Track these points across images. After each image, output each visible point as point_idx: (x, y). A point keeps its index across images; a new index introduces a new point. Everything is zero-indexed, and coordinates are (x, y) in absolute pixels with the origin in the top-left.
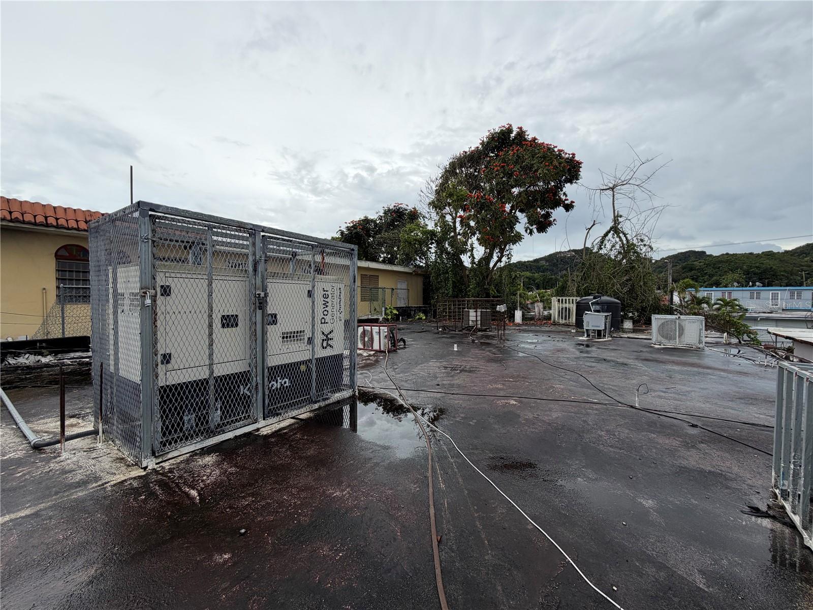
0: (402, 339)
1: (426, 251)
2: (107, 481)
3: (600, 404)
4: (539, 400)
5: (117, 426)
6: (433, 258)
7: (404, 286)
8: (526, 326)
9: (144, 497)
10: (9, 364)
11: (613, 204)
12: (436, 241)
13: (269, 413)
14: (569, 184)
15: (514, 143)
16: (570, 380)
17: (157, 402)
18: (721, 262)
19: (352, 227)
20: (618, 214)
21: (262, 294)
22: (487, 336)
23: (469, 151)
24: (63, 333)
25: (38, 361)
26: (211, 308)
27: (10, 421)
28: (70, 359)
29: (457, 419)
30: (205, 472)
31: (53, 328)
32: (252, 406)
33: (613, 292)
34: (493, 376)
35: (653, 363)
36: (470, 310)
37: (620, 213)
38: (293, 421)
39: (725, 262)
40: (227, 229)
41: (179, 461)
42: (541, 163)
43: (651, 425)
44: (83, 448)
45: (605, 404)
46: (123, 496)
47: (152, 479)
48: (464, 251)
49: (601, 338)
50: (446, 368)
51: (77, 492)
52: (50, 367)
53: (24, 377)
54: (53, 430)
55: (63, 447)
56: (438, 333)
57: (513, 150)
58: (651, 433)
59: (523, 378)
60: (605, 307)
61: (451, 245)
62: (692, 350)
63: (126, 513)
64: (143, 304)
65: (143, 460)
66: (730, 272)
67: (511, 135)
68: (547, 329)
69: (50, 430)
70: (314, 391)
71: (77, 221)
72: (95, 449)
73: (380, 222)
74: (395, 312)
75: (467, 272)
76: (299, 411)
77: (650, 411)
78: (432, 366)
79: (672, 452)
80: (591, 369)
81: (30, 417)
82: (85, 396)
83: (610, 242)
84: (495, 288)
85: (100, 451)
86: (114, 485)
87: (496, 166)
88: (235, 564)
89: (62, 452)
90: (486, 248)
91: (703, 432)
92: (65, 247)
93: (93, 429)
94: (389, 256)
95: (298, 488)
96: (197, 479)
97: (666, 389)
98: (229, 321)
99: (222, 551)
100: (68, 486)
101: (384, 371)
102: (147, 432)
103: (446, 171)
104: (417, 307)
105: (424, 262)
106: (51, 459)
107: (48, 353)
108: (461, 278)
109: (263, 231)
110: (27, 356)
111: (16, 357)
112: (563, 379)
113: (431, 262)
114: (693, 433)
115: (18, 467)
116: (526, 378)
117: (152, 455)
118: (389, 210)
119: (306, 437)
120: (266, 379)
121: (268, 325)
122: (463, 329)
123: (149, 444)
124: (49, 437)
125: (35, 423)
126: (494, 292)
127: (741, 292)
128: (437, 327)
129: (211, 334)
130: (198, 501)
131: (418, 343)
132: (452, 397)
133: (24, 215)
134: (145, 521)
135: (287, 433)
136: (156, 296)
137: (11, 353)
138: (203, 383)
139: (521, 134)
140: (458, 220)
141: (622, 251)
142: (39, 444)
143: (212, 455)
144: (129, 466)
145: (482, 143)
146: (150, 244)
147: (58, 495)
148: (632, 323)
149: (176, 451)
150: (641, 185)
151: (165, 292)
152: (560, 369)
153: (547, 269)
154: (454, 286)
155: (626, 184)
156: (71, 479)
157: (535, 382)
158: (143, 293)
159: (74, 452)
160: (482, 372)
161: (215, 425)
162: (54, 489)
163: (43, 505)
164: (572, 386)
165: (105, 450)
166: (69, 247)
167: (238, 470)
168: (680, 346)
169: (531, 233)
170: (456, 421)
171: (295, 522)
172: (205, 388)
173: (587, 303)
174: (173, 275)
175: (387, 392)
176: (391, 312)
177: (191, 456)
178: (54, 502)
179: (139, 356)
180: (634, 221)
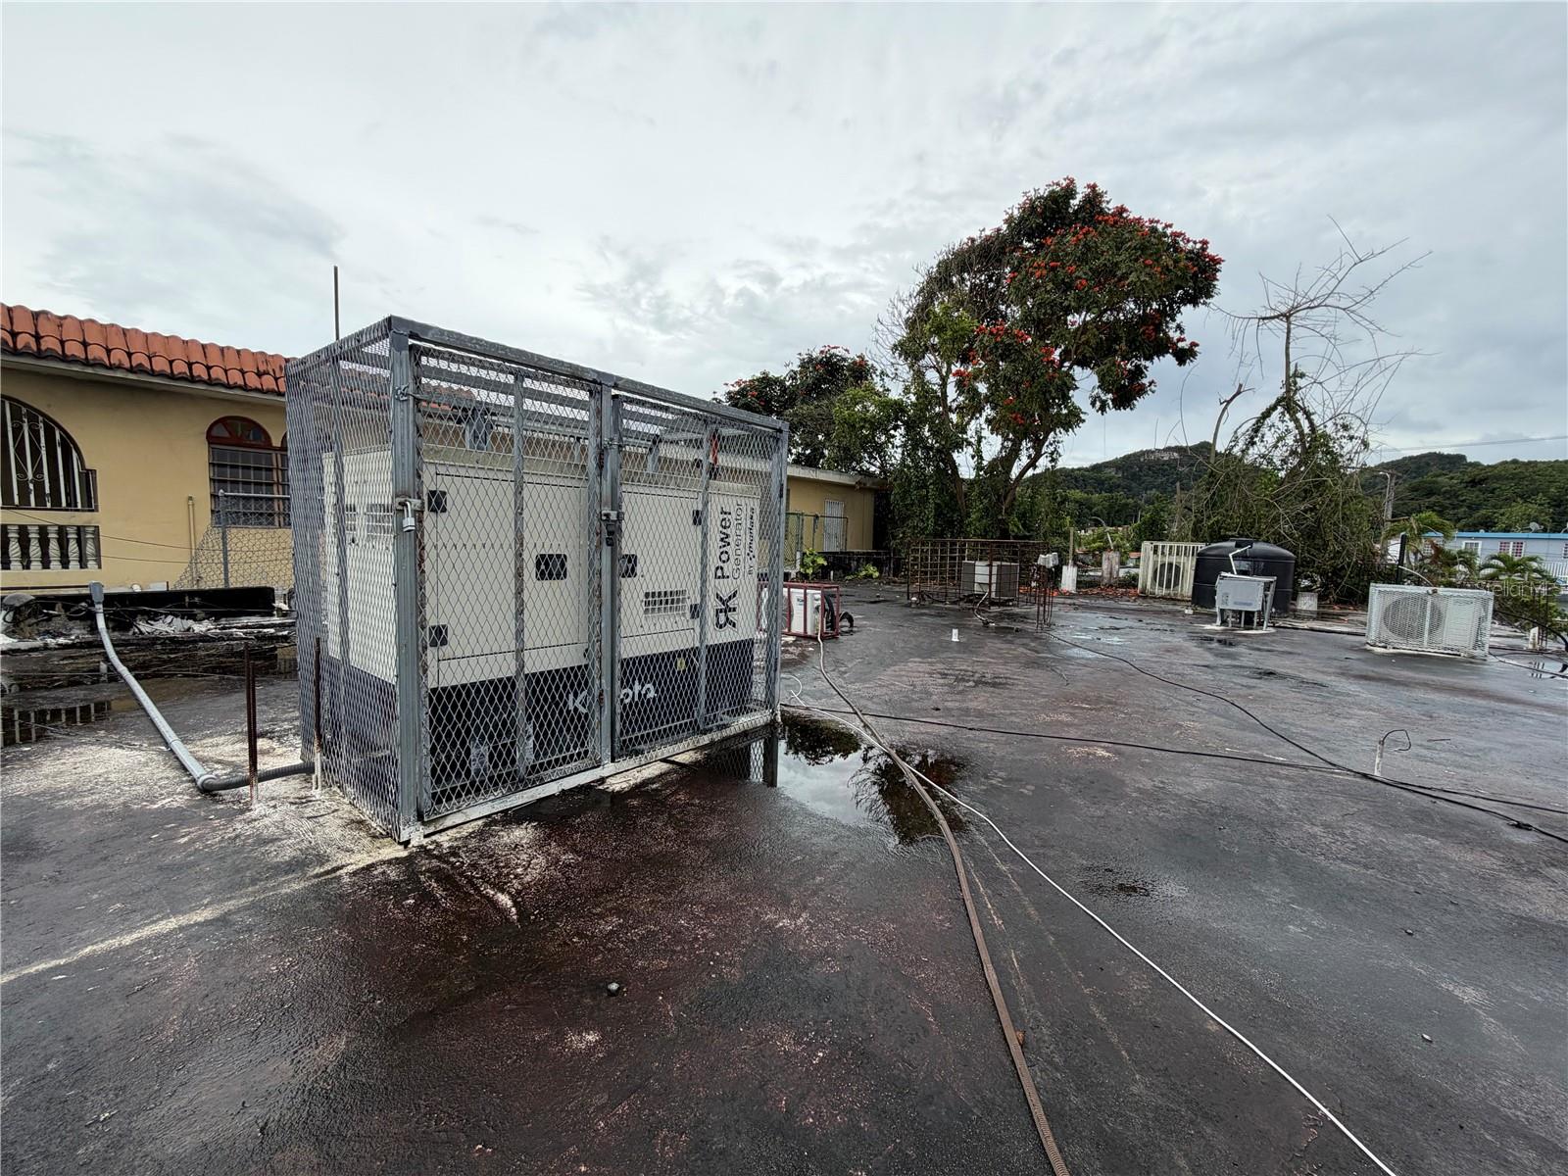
0: (846, 614)
1: (885, 442)
2: (339, 863)
3: (1292, 766)
4: (1157, 752)
5: (349, 759)
6: (898, 456)
7: (837, 510)
8: (1085, 598)
9: (412, 901)
10: (141, 633)
11: (1287, 348)
12: (904, 423)
13: (622, 749)
14: (1189, 307)
15: (1077, 218)
16: (1211, 712)
17: (425, 718)
18: (1498, 478)
19: (738, 393)
20: (1296, 370)
21: (613, 516)
22: (1009, 614)
23: (980, 237)
24: (226, 580)
25: (189, 629)
26: (520, 540)
27: (156, 738)
28: (242, 626)
29: (993, 782)
30: (518, 859)
31: (209, 569)
32: (593, 735)
33: (1274, 533)
34: (1044, 696)
35: (1379, 684)
36: (977, 563)
37: (1301, 370)
38: (665, 767)
39: (1507, 479)
40: (551, 379)
41: (465, 834)
42: (1136, 260)
43: (1422, 817)
44: (288, 797)
45: (1305, 768)
46: (373, 896)
47: (422, 866)
48: (959, 445)
49: (1252, 629)
50: (944, 675)
51: (289, 881)
52: (209, 641)
53: (165, 656)
54: (230, 759)
55: (254, 793)
56: (909, 606)
57: (1075, 234)
58: (1427, 836)
59: (1110, 703)
60: (1260, 565)
61: (935, 433)
62: (1459, 662)
63: (385, 931)
64: (400, 527)
65: (401, 828)
66: (1519, 499)
67: (1072, 201)
68: (1131, 605)
69: (226, 759)
70: (703, 711)
71: (243, 373)
72: (311, 801)
73: (791, 384)
74: (821, 561)
75: (964, 488)
76: (676, 747)
77: (1410, 788)
78: (914, 670)
79: (1489, 882)
80: (1250, 691)
81: (188, 732)
82: (277, 697)
83: (1273, 430)
84: (1020, 520)
85: (319, 805)
86: (355, 873)
87: (1039, 267)
88: (611, 1056)
89: (255, 801)
90: (1006, 439)
91: (1547, 841)
92: (222, 421)
93: (301, 762)
94: (808, 452)
95: (703, 905)
96: (505, 871)
97: (1429, 741)
98: (551, 567)
99: (582, 1029)
100: (271, 868)
101: (822, 676)
102: (409, 776)
103: (931, 280)
104: (864, 554)
105: (878, 464)
106: (235, 815)
107: (203, 615)
108: (951, 499)
109: (616, 386)
110: (169, 619)
111: (151, 619)
112: (1196, 709)
113: (892, 465)
114: (1522, 841)
115: (181, 825)
116: (1116, 703)
117: (418, 820)
118: (811, 359)
119: (697, 801)
120: (618, 684)
121: (623, 577)
122: (961, 600)
123: (412, 798)
124: (224, 772)
125: (198, 743)
126: (1018, 528)
127: (1546, 543)
128: (908, 593)
129: (519, 592)
130: (515, 917)
131: (875, 624)
132: (971, 734)
133: (153, 359)
134: (423, 950)
135: (661, 791)
136: (423, 512)
137: (144, 613)
138: (505, 686)
139: (1094, 198)
140: (952, 379)
141: (1299, 450)
142: (212, 785)
143: (525, 825)
144: (374, 837)
145: (1009, 221)
146: (411, 405)
147: (256, 884)
148: (1316, 600)
149: (459, 815)
150: (1352, 309)
151: (438, 503)
152: (1183, 689)
153: (1119, 486)
154: (939, 514)
155: (1319, 306)
156: (276, 856)
157: (1137, 712)
158: (400, 504)
159: (273, 803)
160: (1021, 687)
161: (527, 768)
162: (248, 874)
163: (233, 902)
164: (1219, 725)
165: (327, 804)
166: (228, 421)
167: (580, 859)
168: (1431, 651)
169: (1103, 409)
170: (992, 784)
171: (713, 976)
172: (509, 697)
173: (1223, 556)
174: (452, 471)
175: (836, 717)
176: (813, 562)
177: (485, 825)
178: (251, 899)
179: (393, 628)
180: (1331, 385)
